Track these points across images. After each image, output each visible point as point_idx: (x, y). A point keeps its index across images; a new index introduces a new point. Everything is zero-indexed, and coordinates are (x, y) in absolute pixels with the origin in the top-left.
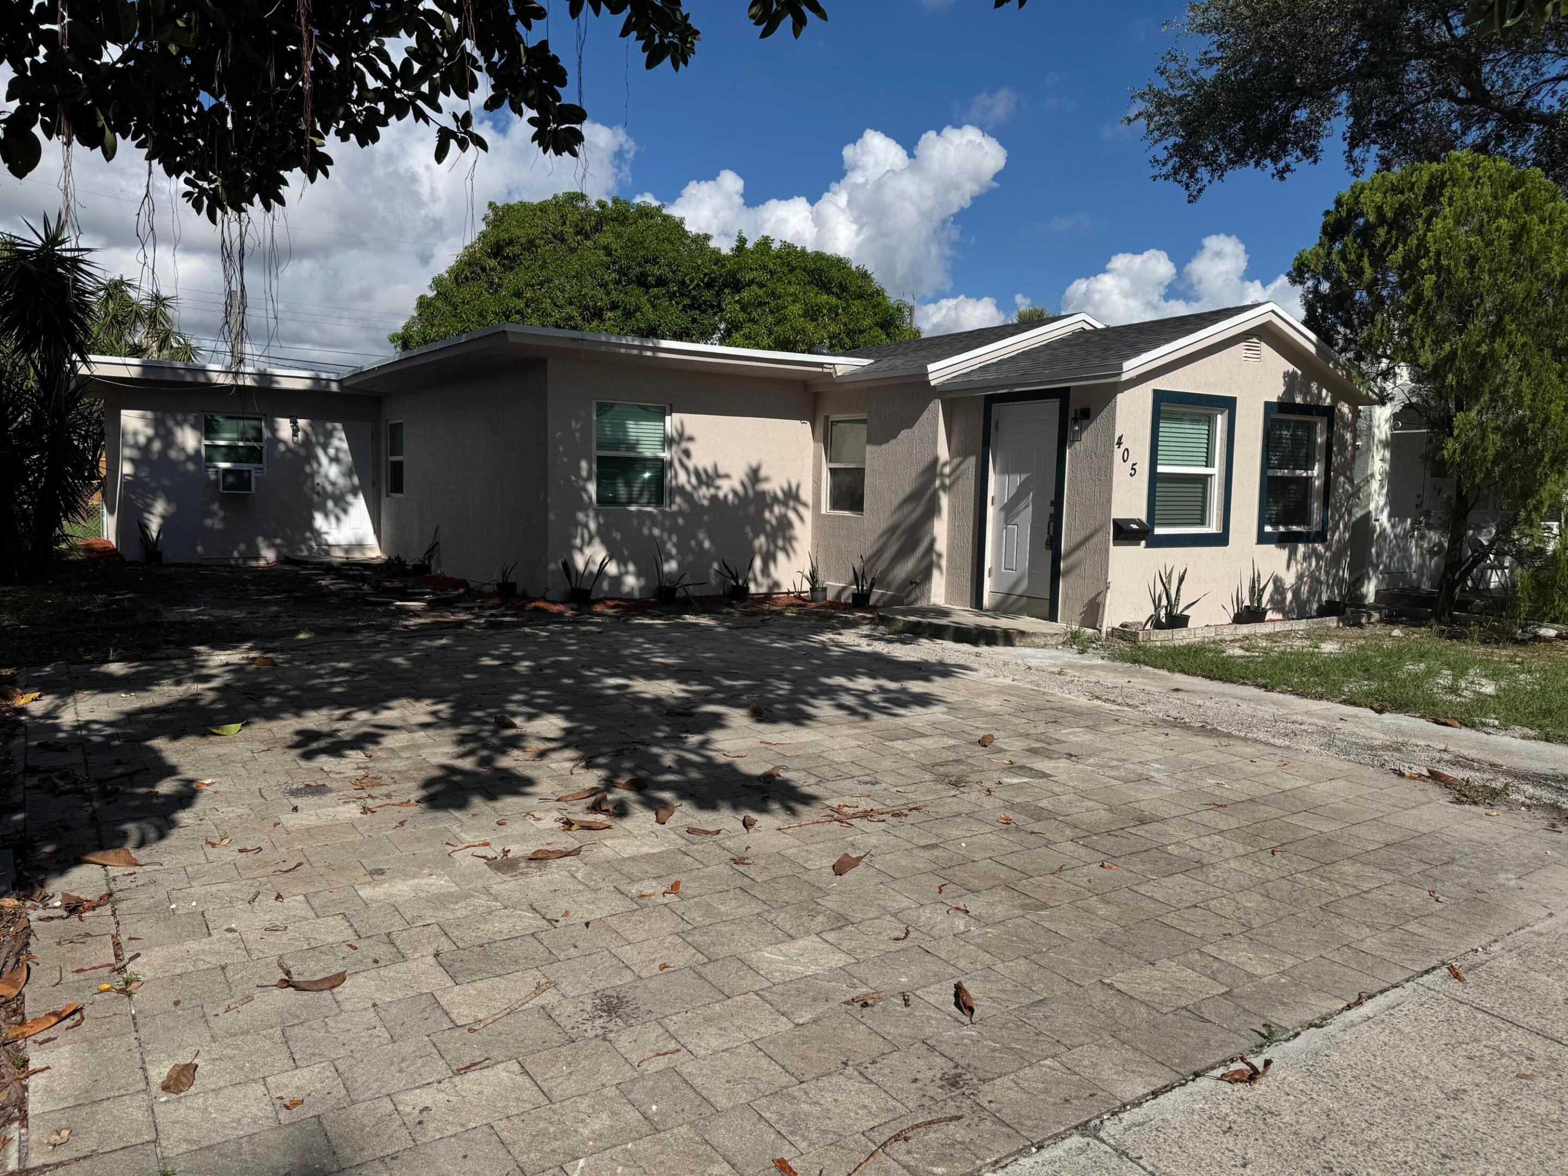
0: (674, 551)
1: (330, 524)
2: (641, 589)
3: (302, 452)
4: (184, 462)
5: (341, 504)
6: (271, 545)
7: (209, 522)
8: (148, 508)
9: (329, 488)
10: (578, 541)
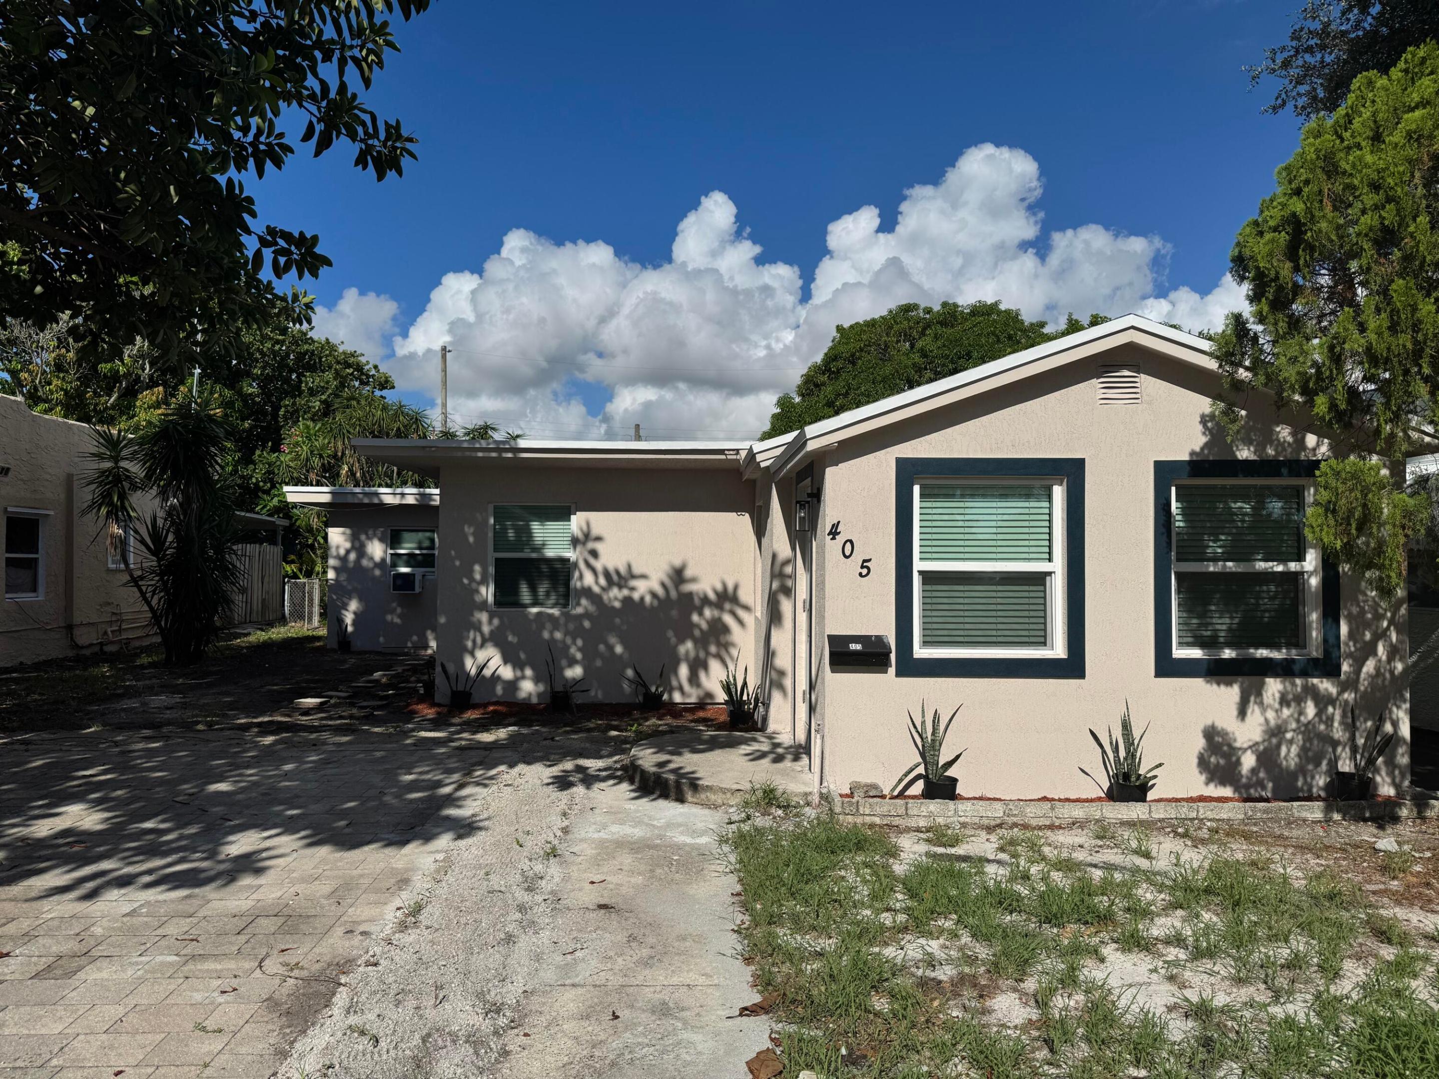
0: (579, 656)
2: (539, 695)
4: (373, 569)
7: (389, 617)
8: (345, 606)
10: (469, 644)
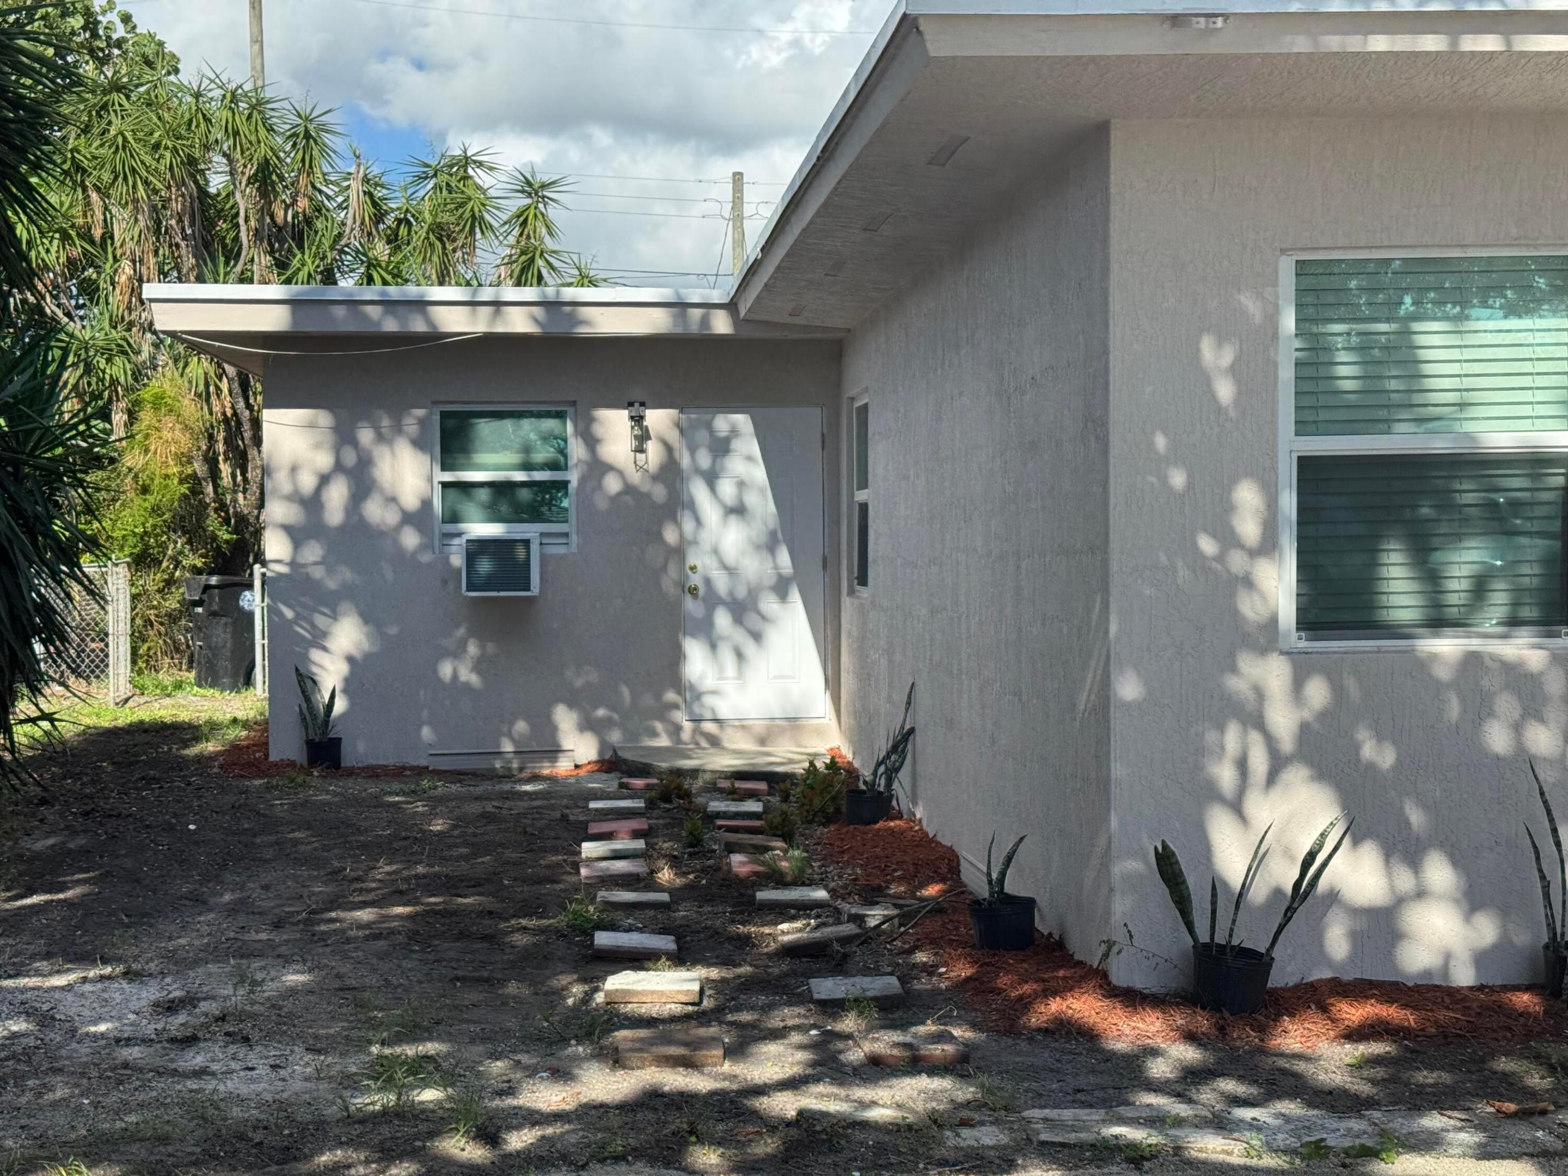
1: (721, 669)
3: (659, 493)
4: (398, 529)
5: (752, 619)
6: (588, 725)
7: (446, 670)
8: (319, 639)
9: (722, 583)
10: (1226, 775)
